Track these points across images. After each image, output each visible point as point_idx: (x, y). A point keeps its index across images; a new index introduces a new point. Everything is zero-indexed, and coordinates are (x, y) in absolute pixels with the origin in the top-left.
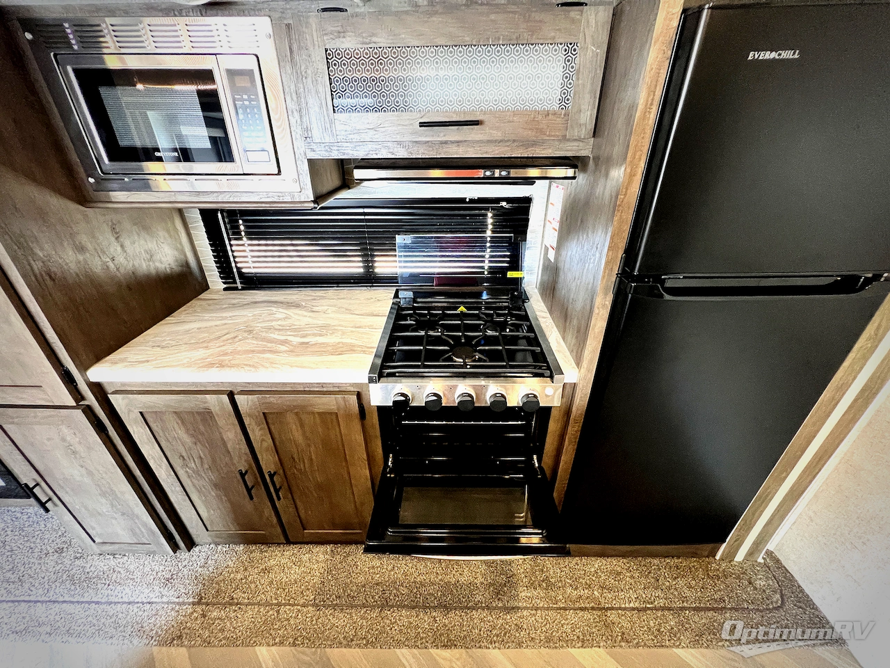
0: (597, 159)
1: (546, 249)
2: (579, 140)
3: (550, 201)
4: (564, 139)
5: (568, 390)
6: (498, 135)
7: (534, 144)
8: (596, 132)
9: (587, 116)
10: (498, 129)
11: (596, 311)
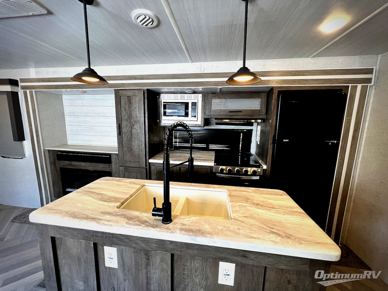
0: (267, 119)
1: (257, 142)
2: (262, 115)
3: (258, 130)
4: (259, 115)
5: (264, 171)
6: (245, 114)
7: (253, 116)
8: (266, 113)
9: (264, 111)
10: (245, 113)
11: (269, 149)
